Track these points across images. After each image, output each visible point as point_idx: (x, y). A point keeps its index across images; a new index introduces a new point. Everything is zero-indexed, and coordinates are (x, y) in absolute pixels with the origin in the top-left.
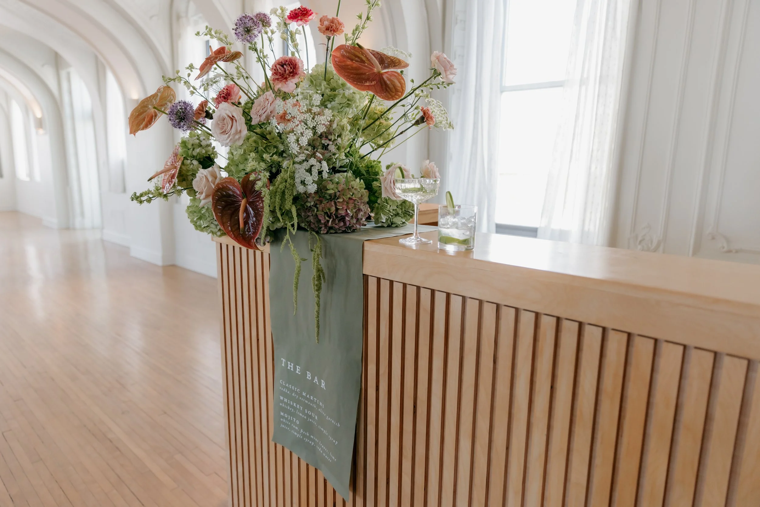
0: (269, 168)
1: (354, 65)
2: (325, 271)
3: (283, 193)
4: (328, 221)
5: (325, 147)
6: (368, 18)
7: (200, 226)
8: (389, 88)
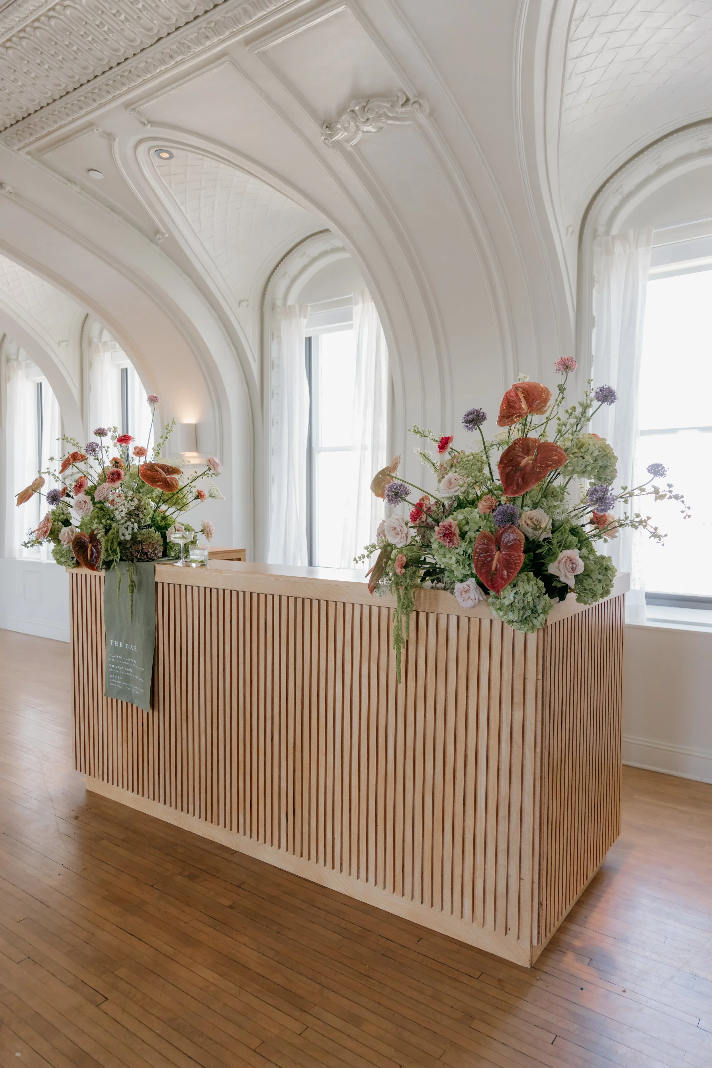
0: (105, 527)
1: (151, 474)
2: (136, 582)
3: (112, 540)
4: (137, 555)
5: (137, 515)
6: (166, 438)
7: (61, 562)
8: (170, 485)
